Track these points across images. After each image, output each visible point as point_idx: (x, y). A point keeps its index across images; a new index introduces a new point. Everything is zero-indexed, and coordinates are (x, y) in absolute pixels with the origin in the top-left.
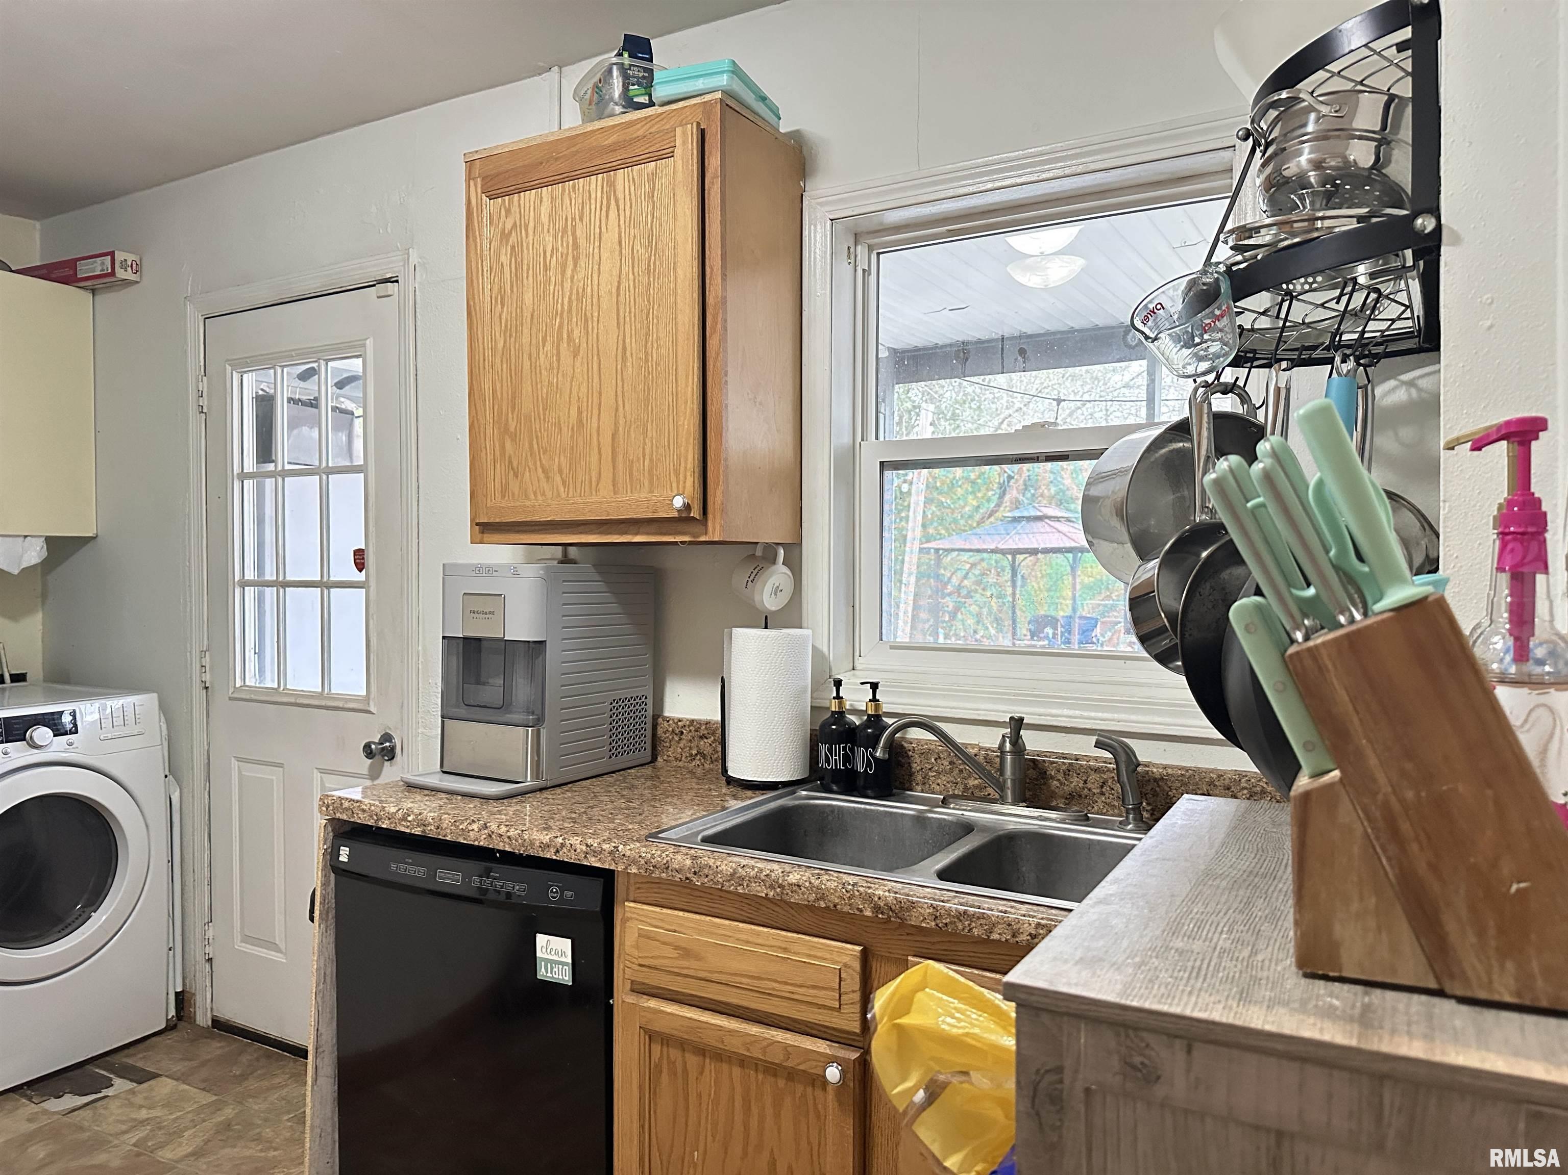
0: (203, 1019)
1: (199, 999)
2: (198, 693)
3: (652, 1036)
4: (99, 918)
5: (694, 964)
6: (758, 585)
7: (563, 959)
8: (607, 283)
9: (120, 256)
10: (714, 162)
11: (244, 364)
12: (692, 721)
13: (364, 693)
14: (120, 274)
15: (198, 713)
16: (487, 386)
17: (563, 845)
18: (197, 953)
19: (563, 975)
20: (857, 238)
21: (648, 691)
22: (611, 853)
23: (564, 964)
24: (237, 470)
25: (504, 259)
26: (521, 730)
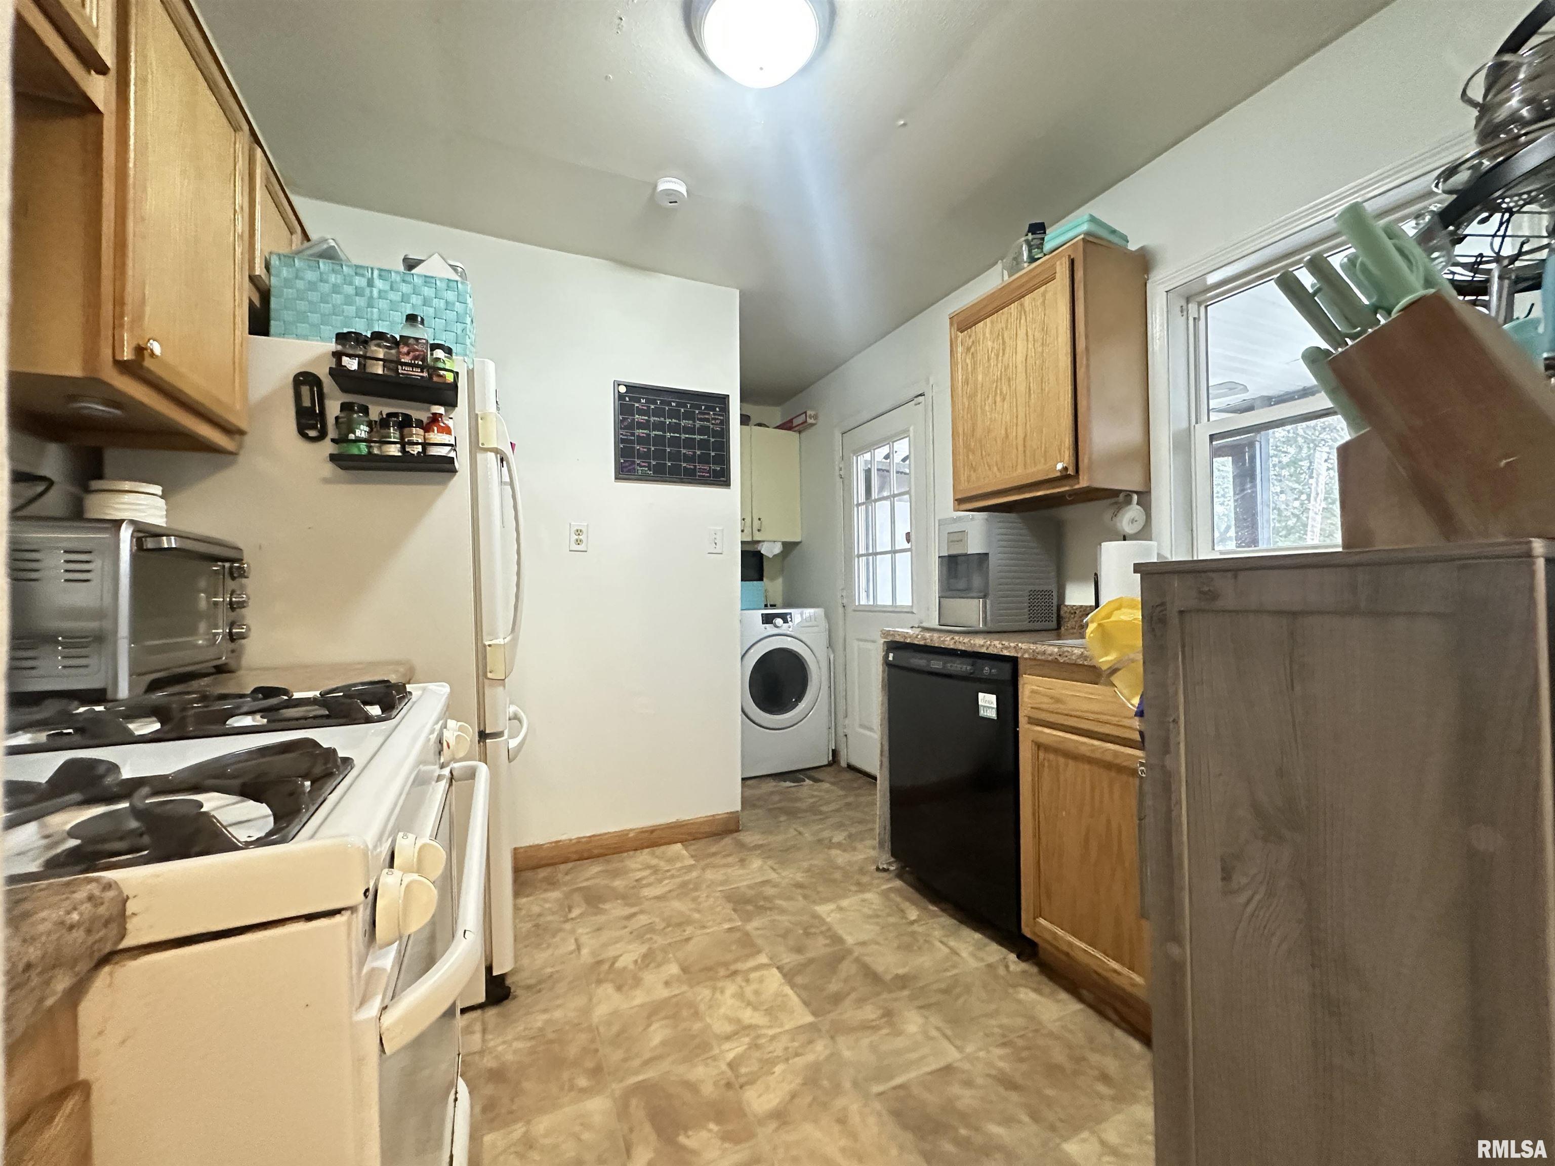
0: (843, 764)
1: (842, 753)
2: (841, 610)
3: (1039, 746)
4: (802, 705)
5: (1062, 707)
6: (1119, 515)
7: (992, 706)
8: (1020, 357)
9: (809, 413)
10: (1079, 274)
11: (859, 451)
12: (1081, 606)
13: (911, 604)
14: (810, 421)
15: (841, 623)
16: (961, 431)
17: (990, 645)
18: (841, 733)
19: (992, 714)
20: (1188, 300)
21: (1053, 587)
22: (1015, 647)
23: (993, 708)
24: (855, 503)
25: (968, 361)
26: (976, 600)
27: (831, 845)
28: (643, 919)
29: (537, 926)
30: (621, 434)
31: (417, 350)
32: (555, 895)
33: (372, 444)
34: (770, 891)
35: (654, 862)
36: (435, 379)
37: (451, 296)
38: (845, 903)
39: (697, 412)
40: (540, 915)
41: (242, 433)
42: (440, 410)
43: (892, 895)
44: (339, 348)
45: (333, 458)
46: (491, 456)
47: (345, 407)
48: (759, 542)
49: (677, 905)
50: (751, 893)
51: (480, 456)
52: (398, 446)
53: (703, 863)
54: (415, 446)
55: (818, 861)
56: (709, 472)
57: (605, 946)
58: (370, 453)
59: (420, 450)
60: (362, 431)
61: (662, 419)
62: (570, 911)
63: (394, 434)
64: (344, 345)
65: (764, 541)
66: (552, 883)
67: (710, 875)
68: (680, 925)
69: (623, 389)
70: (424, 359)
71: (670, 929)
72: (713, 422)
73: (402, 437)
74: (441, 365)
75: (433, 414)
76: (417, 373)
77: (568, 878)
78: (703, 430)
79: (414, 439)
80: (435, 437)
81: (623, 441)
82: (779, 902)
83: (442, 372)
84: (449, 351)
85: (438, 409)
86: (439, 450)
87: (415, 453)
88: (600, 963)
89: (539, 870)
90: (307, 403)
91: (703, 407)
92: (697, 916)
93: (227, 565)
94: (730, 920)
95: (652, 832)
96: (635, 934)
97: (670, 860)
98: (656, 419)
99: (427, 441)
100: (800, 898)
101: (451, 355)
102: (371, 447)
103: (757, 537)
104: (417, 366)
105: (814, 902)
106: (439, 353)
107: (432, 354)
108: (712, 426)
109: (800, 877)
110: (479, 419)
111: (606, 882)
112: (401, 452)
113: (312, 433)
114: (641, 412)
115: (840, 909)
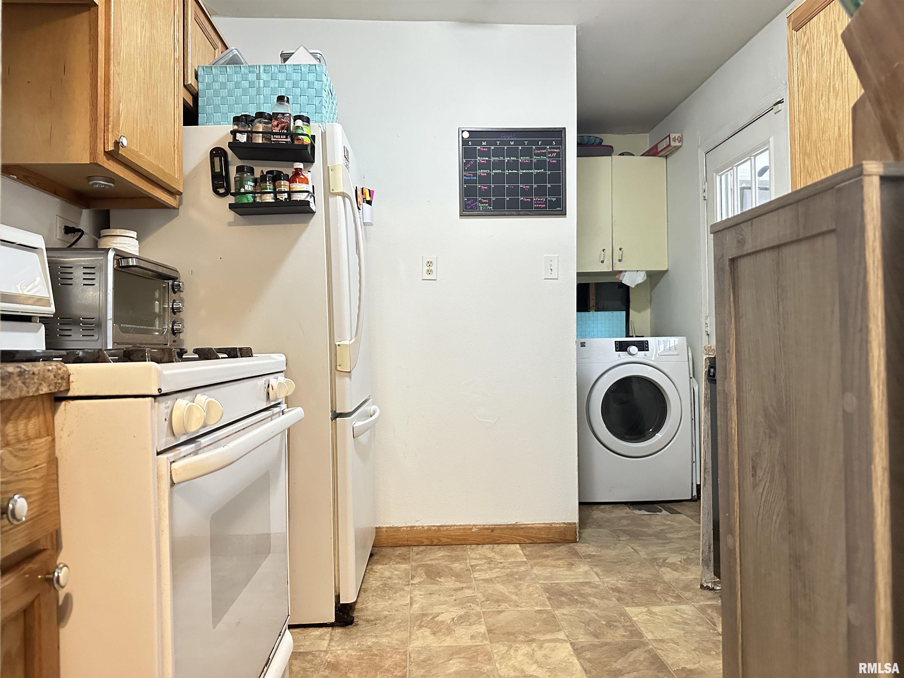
2: (705, 338)
4: (660, 435)
9: (672, 136)
11: (722, 170)
14: (673, 144)
25: (804, 60)
27: (664, 563)
28: (468, 593)
29: (385, 585)
30: (465, 176)
31: (283, 122)
32: (404, 566)
33: (256, 195)
34: (588, 590)
35: (491, 555)
36: (296, 142)
37: (311, 77)
38: (656, 609)
39: (534, 147)
40: (390, 578)
41: (180, 194)
42: (300, 165)
43: (709, 611)
44: (236, 127)
45: (231, 206)
46: (340, 198)
47: (240, 169)
48: (621, 272)
49: (500, 587)
50: (568, 588)
51: (331, 200)
52: (272, 195)
53: (532, 562)
54: (283, 194)
55: (646, 574)
56: (545, 203)
57: (432, 605)
58: (254, 201)
59: (286, 197)
60: (249, 186)
61: (502, 158)
62: (412, 579)
63: (269, 187)
64: (238, 125)
65: (626, 271)
66: (405, 559)
67: (536, 570)
68: (497, 601)
69: (466, 135)
70: (288, 128)
71: (488, 602)
72: (550, 155)
73: (275, 189)
74: (300, 131)
75: (295, 169)
76: (283, 139)
77: (418, 556)
78: (540, 165)
79: (283, 189)
80: (297, 186)
81: (466, 182)
82: (592, 599)
83: (301, 137)
84: (307, 120)
85: (299, 165)
86: (299, 196)
87: (283, 199)
88: (424, 615)
89: (396, 549)
90: (218, 170)
91: (540, 143)
92: (514, 597)
93: (171, 282)
94: (544, 605)
95: (493, 530)
96: (458, 602)
97: (505, 556)
98: (496, 158)
99: (291, 190)
100: (614, 599)
101: (309, 123)
102: (255, 197)
103: (618, 267)
104: (283, 134)
105: (627, 605)
106: (299, 123)
107: (294, 124)
108: (548, 160)
109: (621, 584)
110: (330, 170)
111: (446, 563)
112: (274, 199)
113: (222, 191)
114: (482, 154)
115: (650, 613)
